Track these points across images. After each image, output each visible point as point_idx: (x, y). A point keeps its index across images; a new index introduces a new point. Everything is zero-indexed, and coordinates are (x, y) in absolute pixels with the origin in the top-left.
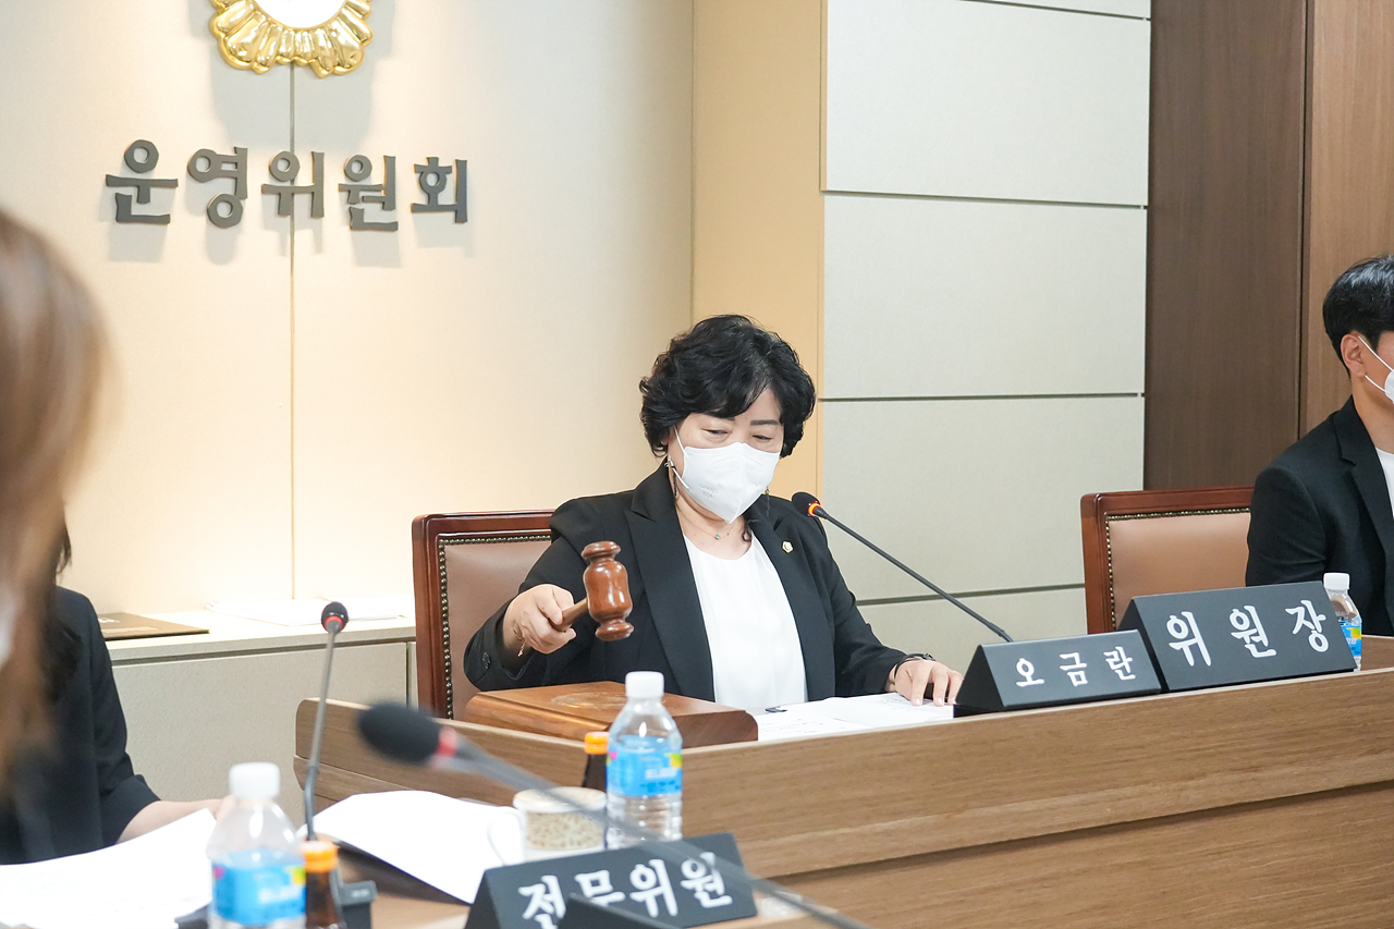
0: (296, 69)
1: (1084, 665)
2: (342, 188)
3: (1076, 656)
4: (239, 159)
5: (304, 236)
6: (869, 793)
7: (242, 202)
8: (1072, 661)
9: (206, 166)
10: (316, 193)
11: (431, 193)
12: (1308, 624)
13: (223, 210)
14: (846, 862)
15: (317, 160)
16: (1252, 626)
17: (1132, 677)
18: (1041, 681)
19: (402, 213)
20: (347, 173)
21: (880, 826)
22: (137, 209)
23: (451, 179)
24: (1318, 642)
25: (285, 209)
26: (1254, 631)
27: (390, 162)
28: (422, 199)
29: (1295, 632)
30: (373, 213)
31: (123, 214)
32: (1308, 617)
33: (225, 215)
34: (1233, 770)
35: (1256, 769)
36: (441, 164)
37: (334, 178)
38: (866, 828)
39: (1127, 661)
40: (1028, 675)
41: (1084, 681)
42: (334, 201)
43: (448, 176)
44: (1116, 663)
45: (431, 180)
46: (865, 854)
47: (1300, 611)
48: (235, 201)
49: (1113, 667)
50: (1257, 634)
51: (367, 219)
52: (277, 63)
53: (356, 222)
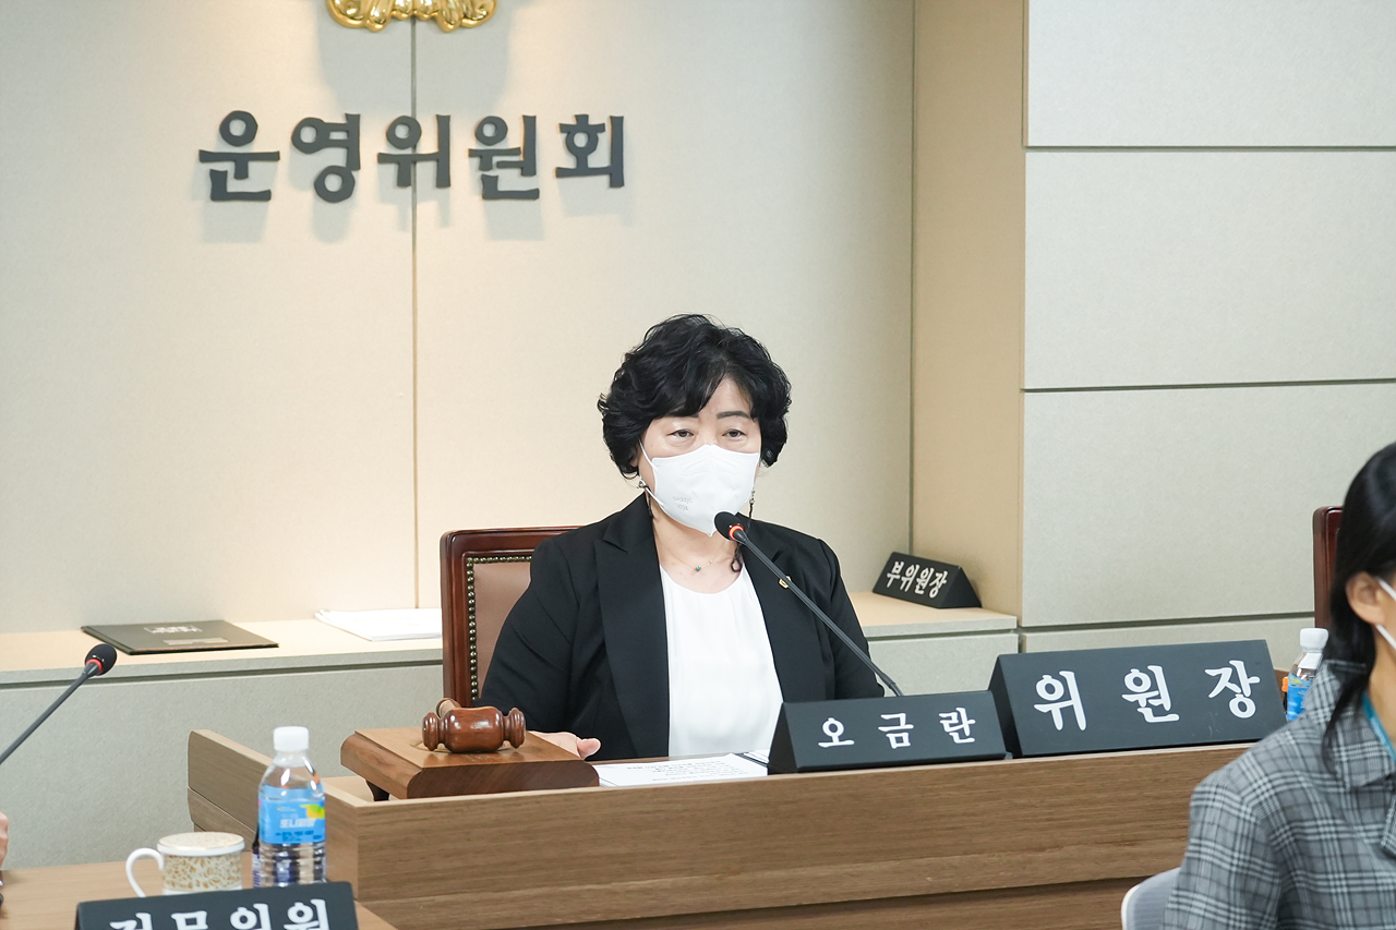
0: (419, 25)
1: (911, 727)
2: (472, 153)
3: (902, 717)
4: (352, 124)
5: (428, 209)
6: (623, 850)
7: (354, 173)
8: (896, 722)
9: (314, 135)
10: (442, 159)
11: (581, 155)
12: (1234, 687)
13: (333, 183)
14: (593, 918)
15: (443, 124)
16: (1154, 687)
17: (972, 740)
18: (851, 742)
19: (545, 179)
20: (479, 135)
21: (635, 884)
22: (234, 186)
23: (604, 139)
24: (1242, 707)
25: (405, 179)
26: (1155, 693)
27: (530, 123)
28: (569, 162)
29: (1211, 696)
30: (509, 180)
31: (219, 192)
32: (1235, 679)
33: (336, 188)
34: (1097, 843)
35: (1132, 843)
36: (592, 121)
37: (463, 141)
38: (616, 886)
39: (966, 724)
40: (835, 736)
41: (906, 743)
42: (463, 169)
43: (600, 135)
44: (952, 725)
45: (581, 140)
46: (616, 911)
47: (1226, 673)
48: (348, 173)
49: (947, 729)
50: (1159, 697)
51: (502, 186)
52: (393, 17)
53: (490, 190)
